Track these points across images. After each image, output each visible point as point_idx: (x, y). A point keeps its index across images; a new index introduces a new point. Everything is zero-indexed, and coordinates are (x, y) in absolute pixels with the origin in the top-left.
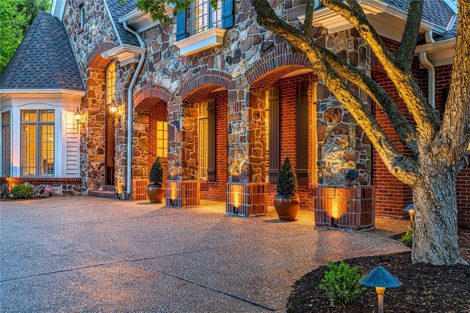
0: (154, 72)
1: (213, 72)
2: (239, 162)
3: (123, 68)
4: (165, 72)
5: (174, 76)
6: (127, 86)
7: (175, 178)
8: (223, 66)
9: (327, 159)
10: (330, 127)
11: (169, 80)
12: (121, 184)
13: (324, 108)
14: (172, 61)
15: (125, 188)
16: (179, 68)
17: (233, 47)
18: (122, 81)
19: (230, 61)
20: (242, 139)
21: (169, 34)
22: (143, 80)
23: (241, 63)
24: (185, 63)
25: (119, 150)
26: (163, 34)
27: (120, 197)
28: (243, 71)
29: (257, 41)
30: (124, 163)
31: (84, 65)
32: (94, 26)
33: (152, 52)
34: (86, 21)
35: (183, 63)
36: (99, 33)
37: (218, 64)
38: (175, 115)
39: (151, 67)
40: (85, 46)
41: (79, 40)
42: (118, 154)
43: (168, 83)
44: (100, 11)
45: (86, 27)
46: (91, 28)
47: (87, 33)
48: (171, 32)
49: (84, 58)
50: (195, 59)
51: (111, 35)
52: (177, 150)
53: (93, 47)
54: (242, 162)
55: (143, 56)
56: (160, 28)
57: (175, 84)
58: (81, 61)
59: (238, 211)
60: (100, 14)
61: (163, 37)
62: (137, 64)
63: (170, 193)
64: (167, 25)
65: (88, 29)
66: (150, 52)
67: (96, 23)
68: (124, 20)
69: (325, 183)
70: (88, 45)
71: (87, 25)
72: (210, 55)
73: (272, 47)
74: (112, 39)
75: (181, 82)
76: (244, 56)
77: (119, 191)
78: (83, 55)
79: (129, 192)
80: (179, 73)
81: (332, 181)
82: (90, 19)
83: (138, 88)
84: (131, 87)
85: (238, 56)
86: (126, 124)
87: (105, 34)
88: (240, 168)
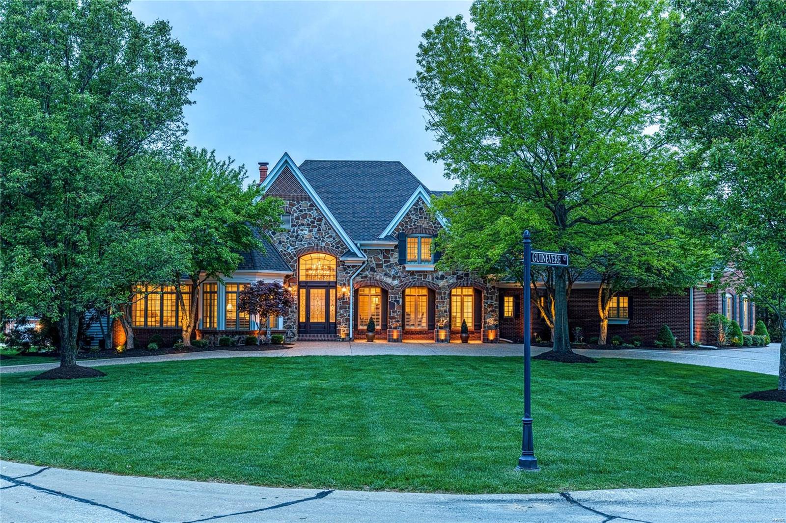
1: (427, 281)
2: (443, 321)
3: (349, 267)
4: (386, 275)
5: (394, 278)
6: (350, 277)
7: (395, 328)
8: (433, 280)
9: (488, 320)
10: (489, 310)
11: (391, 279)
12: (345, 332)
13: (487, 303)
14: (393, 270)
15: (348, 335)
16: (398, 275)
17: (440, 273)
18: (347, 273)
19: (437, 278)
20: (445, 312)
21: (390, 256)
22: (363, 275)
23: (445, 280)
24: (405, 273)
25: (342, 313)
26: (384, 255)
27: (343, 340)
28: (446, 284)
29: (454, 274)
30: (348, 320)
31: (290, 254)
32: (306, 232)
33: (374, 262)
34: (293, 226)
35: (402, 273)
36: (313, 239)
37: (429, 278)
38: (395, 297)
39: (373, 270)
40: (293, 242)
41: (280, 235)
42: (340, 315)
43: (389, 280)
44: (315, 225)
45: (294, 229)
46: (303, 232)
47: (295, 234)
48: (392, 255)
49: (291, 250)
50: (412, 273)
51: (332, 244)
52: (397, 315)
53: (306, 246)
54: (445, 321)
55: (366, 263)
56: (381, 251)
57: (396, 282)
58: (285, 251)
59: (443, 341)
60: (316, 227)
61: (385, 257)
62: (361, 266)
63: (392, 335)
64: (387, 251)
65: (297, 232)
66: (371, 261)
67: (310, 231)
68: (359, 243)
69: (487, 329)
70: (297, 242)
71: (296, 229)
72: (424, 273)
73: (462, 278)
74: (333, 246)
75: (401, 282)
76: (446, 278)
77: (343, 336)
78: (289, 247)
79: (351, 337)
80: (399, 277)
81: (490, 328)
82: (299, 226)
83: (359, 279)
84: (353, 277)
85: (442, 277)
86: (349, 298)
87: (323, 241)
88: (444, 323)
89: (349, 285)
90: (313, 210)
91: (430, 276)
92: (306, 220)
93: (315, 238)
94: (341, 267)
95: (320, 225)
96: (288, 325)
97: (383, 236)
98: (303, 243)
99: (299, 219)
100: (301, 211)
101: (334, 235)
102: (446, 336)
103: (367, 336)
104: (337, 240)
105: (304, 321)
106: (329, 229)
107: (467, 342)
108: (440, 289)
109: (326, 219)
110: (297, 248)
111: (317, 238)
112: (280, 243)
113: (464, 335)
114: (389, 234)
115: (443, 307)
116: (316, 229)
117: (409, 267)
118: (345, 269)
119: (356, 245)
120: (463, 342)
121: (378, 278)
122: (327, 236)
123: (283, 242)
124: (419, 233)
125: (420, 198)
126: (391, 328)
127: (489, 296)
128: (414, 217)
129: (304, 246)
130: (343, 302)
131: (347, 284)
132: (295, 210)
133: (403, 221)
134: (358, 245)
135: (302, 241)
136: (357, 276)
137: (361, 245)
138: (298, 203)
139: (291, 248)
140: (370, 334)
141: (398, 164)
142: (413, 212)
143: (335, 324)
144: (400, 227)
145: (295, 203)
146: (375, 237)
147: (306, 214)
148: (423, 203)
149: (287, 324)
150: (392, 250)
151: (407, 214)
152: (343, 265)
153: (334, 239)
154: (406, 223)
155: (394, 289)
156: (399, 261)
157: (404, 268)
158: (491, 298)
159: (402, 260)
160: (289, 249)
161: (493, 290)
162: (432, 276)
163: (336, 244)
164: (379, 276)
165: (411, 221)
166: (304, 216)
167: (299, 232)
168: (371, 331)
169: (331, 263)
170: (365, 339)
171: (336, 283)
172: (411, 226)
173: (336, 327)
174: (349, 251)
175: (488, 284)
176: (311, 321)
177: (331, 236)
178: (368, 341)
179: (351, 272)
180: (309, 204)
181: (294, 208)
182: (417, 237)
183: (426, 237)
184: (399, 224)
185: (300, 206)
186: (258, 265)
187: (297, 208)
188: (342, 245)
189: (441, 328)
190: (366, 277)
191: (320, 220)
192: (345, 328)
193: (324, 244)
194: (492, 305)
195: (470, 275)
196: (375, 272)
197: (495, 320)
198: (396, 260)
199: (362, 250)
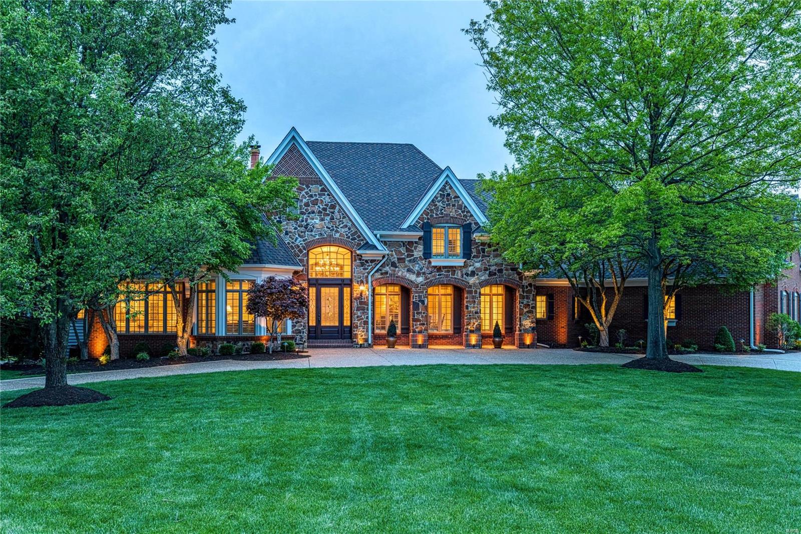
0: (397, 269)
1: (455, 278)
2: (474, 323)
3: (367, 261)
4: (409, 270)
5: (418, 275)
6: (369, 273)
7: (420, 332)
8: (462, 276)
9: (524, 323)
10: (525, 310)
11: (415, 276)
12: (363, 337)
13: (522, 303)
14: (417, 265)
15: (366, 340)
16: (423, 271)
17: (471, 269)
18: (365, 269)
19: (467, 274)
21: (413, 249)
22: (383, 271)
23: (476, 277)
24: (430, 269)
25: (359, 314)
26: (406, 247)
27: (361, 346)
28: (477, 282)
29: (486, 269)
30: (366, 323)
31: (299, 247)
32: (317, 221)
33: (395, 256)
34: (302, 213)
35: (428, 269)
36: (325, 229)
37: (458, 275)
38: (420, 297)
39: (394, 265)
40: (302, 232)
41: (287, 224)
42: (358, 317)
43: (413, 277)
44: (328, 212)
45: (303, 218)
46: (313, 221)
47: (304, 223)
48: (416, 248)
49: (299, 242)
50: (439, 269)
51: (347, 235)
52: (422, 316)
53: (317, 237)
54: (476, 324)
55: (387, 257)
56: (404, 244)
57: (420, 279)
58: (292, 243)
59: (474, 346)
60: (329, 215)
61: (408, 250)
62: (381, 261)
63: (416, 341)
64: (411, 243)
65: (306, 220)
66: (392, 255)
67: (322, 220)
68: (379, 233)
69: (522, 332)
70: (307, 233)
71: (305, 217)
72: (452, 269)
73: (495, 274)
74: (349, 237)
75: (426, 278)
76: (477, 275)
77: (361, 342)
78: (297, 238)
79: (370, 342)
80: (424, 273)
81: (526, 331)
82: (309, 213)
83: (378, 276)
84: (371, 274)
85: (473, 274)
86: (367, 297)
87: (337, 232)
88: (475, 326)
89: (367, 282)
90: (324, 195)
91: (459, 271)
92: (317, 207)
93: (327, 227)
94: (358, 261)
95: (333, 213)
96: (297, 330)
97: (405, 226)
98: (313, 233)
99: (309, 206)
100: (311, 196)
101: (349, 224)
102: (477, 341)
103: (387, 341)
104: (354, 230)
105: (314, 324)
106: (344, 218)
107: (500, 348)
108: (470, 287)
109: (340, 206)
110: (306, 239)
111: (329, 228)
112: (287, 233)
113: (497, 339)
114: (412, 224)
115: (474, 307)
116: (328, 218)
117: (435, 262)
118: (362, 264)
119: (376, 236)
120: (495, 348)
121: (400, 274)
122: (341, 226)
123: (291, 232)
124: (446, 223)
125: (447, 182)
126: (414, 331)
127: (525, 294)
128: (440, 204)
129: (315, 237)
130: (361, 303)
131: (365, 282)
132: (303, 195)
133: (428, 209)
134: (378, 236)
135: (312, 231)
136: (376, 272)
137: (381, 236)
138: (308, 187)
139: (299, 239)
140: (391, 339)
141: (411, 147)
142: (439, 199)
143: (351, 328)
144: (425, 216)
145: (304, 186)
146: (396, 227)
147: (317, 199)
148: (451, 188)
149: (296, 328)
150: (416, 243)
151: (433, 201)
152: (360, 259)
153: (349, 229)
154: (431, 210)
155: (418, 287)
156: (424, 254)
157: (430, 262)
158: (528, 298)
159: (427, 254)
160: (298, 241)
161: (529, 288)
162: (462, 272)
163: (352, 235)
164: (401, 272)
165: (437, 209)
166: (315, 203)
167: (309, 221)
168: (392, 336)
169: (346, 257)
170: (384, 345)
171: (351, 280)
172: (436, 214)
173: (351, 331)
174: (367, 243)
175: (524, 281)
176: (323, 324)
177: (346, 226)
178: (389, 347)
179: (370, 268)
180: (320, 188)
181: (303, 193)
182: (443, 227)
183: (454, 227)
184: (423, 212)
185: (310, 190)
186: (265, 258)
187: (307, 193)
188: (359, 237)
189: (472, 331)
190: (387, 273)
191: (333, 207)
192: (363, 332)
193: (338, 235)
194: (529, 305)
195: (504, 272)
196: (396, 267)
197: (532, 322)
198: (421, 254)
199: (382, 241)
